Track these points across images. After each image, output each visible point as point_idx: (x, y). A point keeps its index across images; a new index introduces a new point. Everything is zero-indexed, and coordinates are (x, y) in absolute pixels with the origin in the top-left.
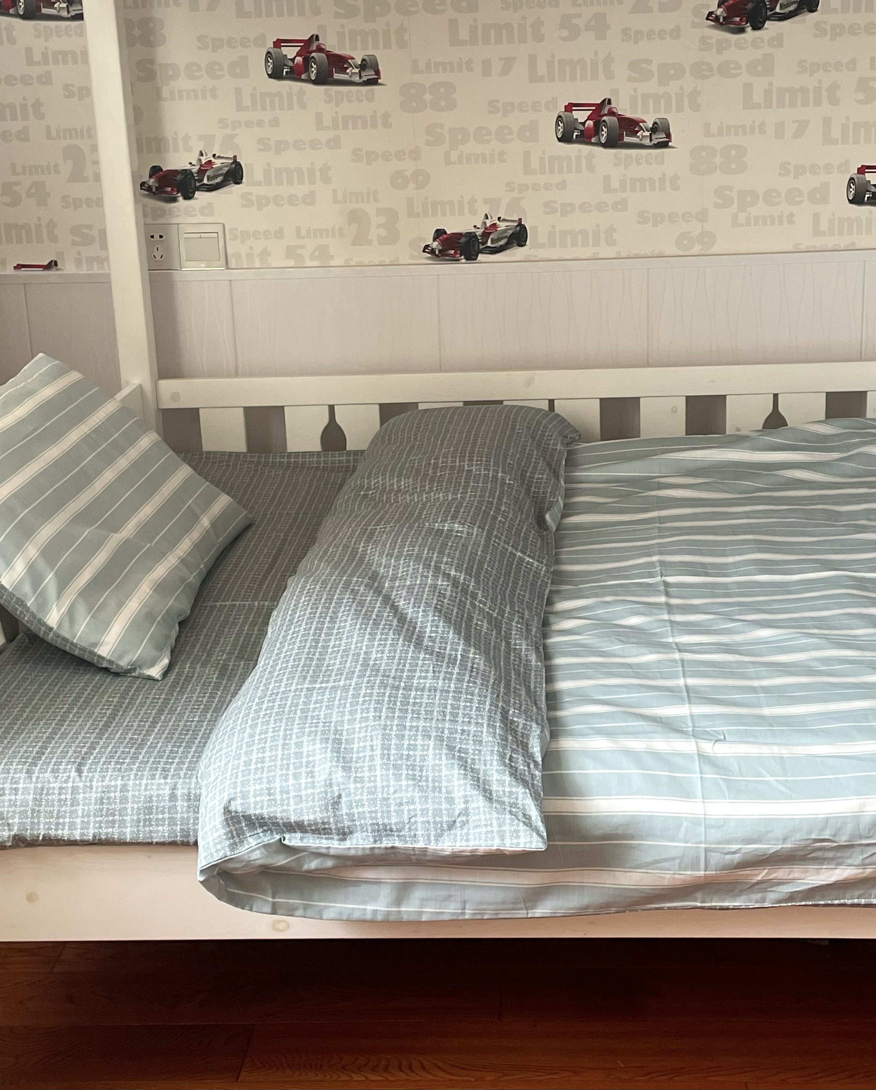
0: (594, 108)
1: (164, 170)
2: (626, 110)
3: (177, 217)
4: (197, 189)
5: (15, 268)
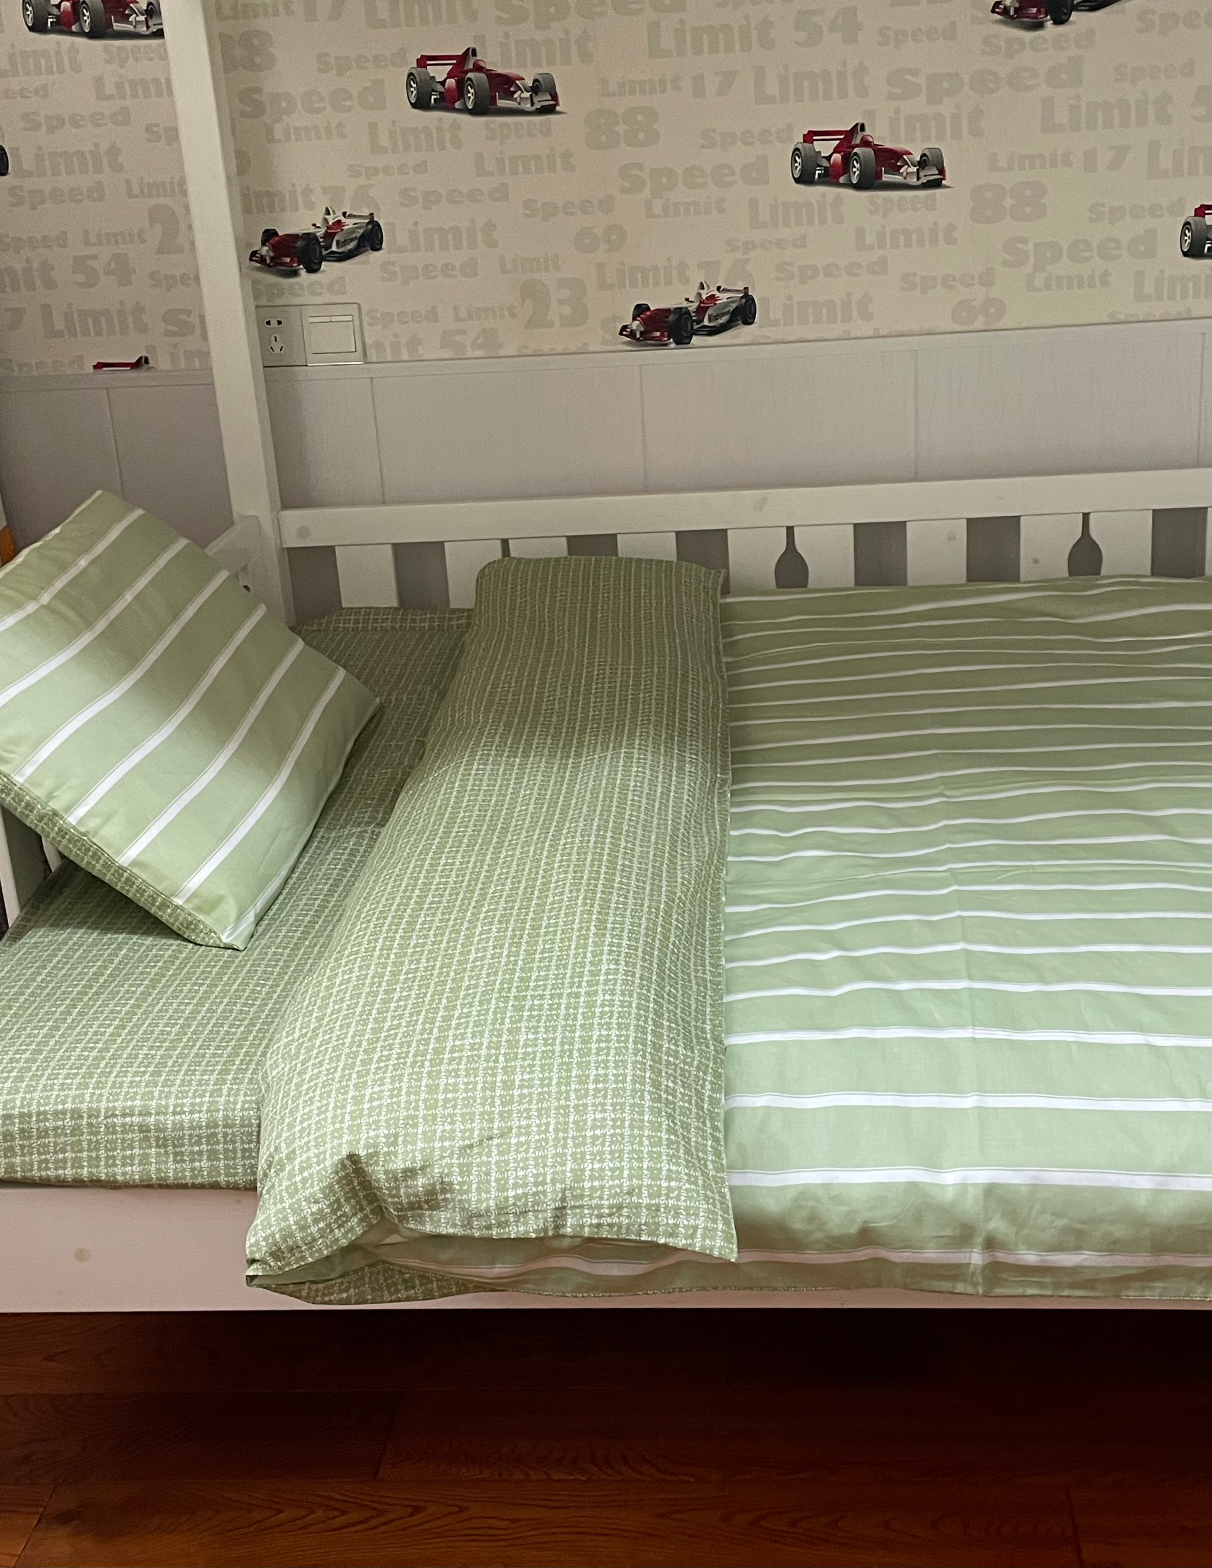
0: (842, 137)
1: (280, 234)
2: (884, 138)
3: (299, 296)
4: (324, 259)
5: (95, 367)
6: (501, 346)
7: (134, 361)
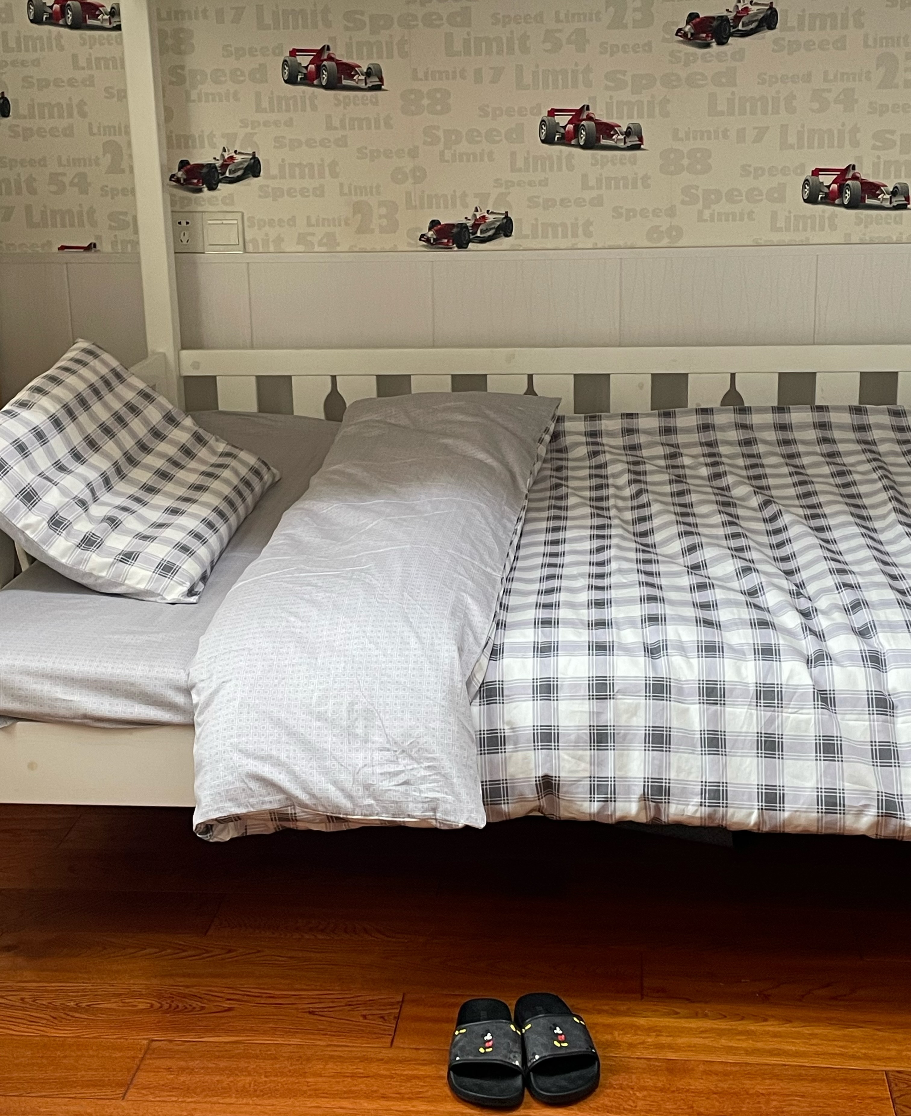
0: (574, 113)
2: (602, 116)
3: (202, 205)
4: (220, 181)
5: (59, 249)
6: (338, 244)
7: (86, 245)
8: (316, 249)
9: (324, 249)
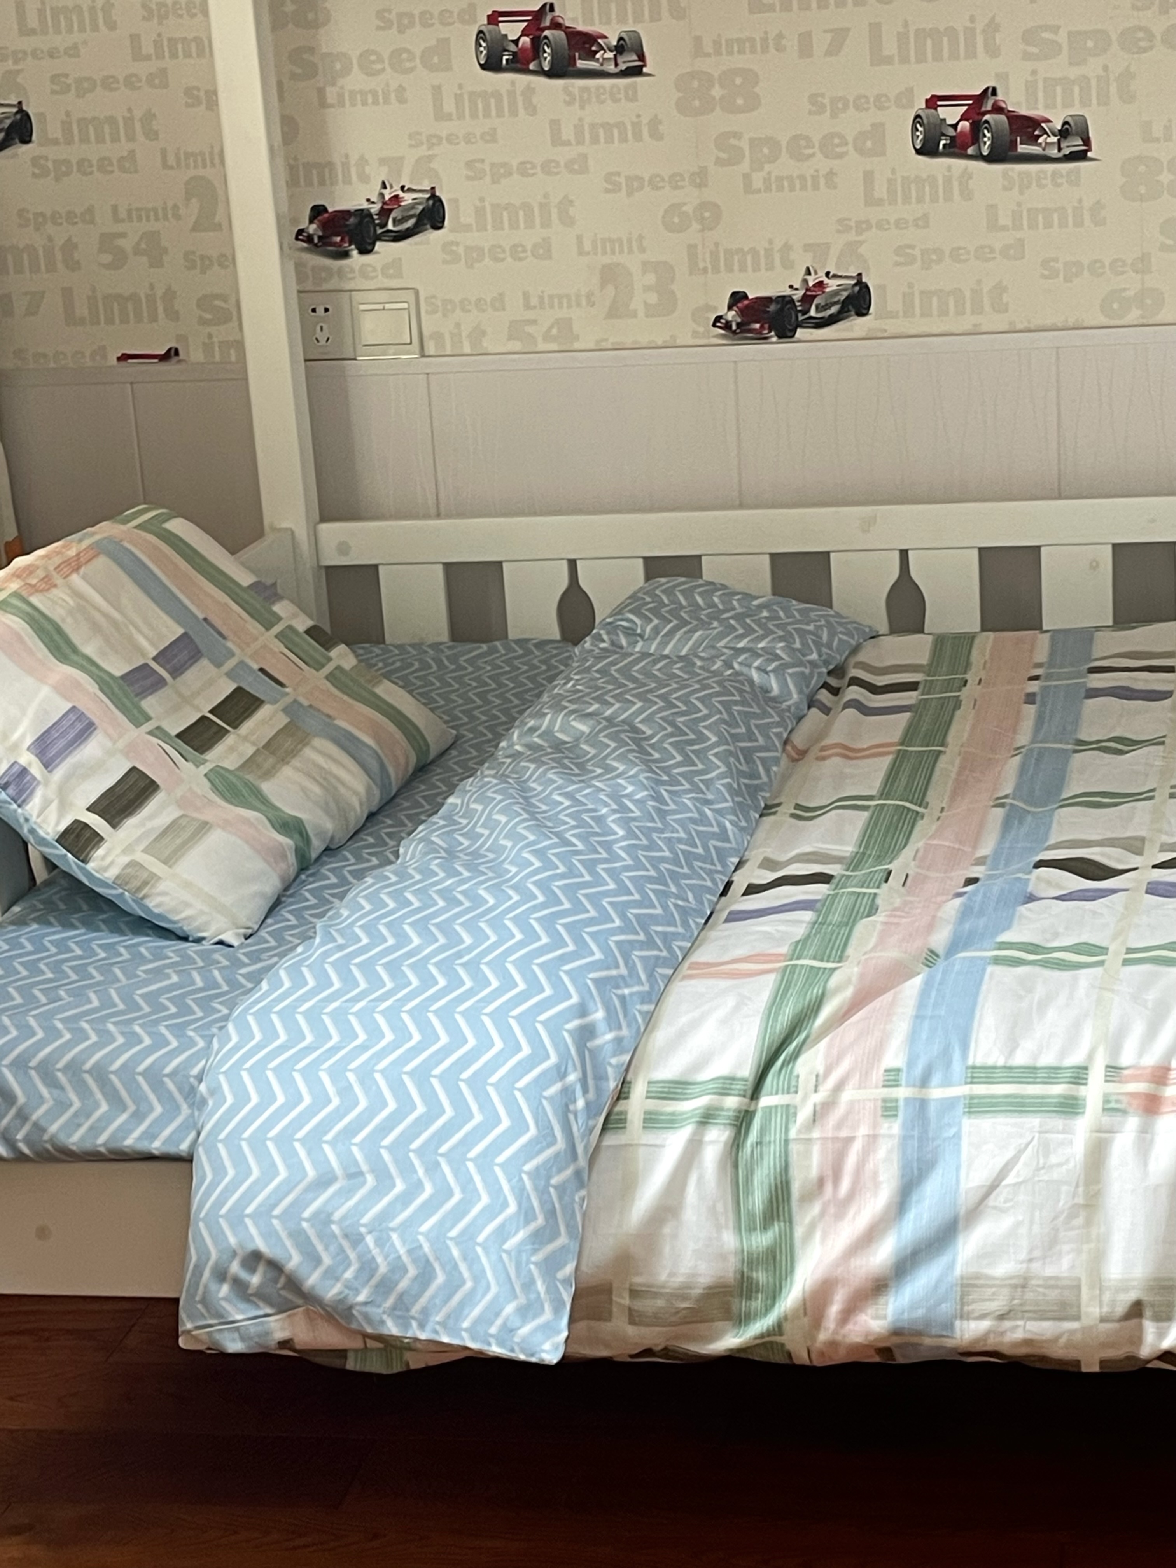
0: (970, 102)
1: (330, 210)
2: (1019, 104)
3: (350, 279)
4: (379, 238)
5: (119, 359)
6: (577, 338)
7: (163, 352)
8: (541, 346)
9: (554, 346)
